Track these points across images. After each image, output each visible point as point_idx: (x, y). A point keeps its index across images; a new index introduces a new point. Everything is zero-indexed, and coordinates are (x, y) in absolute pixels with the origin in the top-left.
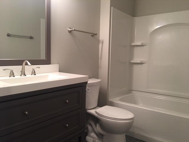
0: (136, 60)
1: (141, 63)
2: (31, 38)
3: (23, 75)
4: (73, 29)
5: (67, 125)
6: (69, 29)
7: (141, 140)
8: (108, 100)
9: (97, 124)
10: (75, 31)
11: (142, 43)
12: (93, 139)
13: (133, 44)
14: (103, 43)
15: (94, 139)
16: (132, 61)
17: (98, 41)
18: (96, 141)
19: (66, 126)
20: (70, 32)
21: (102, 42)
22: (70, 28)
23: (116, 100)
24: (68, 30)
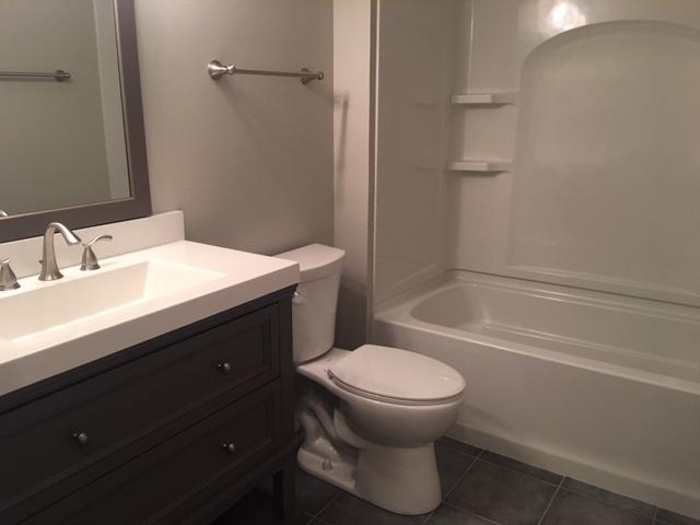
0: (472, 159)
1: (491, 173)
2: (61, 77)
3: (50, 278)
4: (230, 68)
5: (231, 446)
6: (215, 67)
7: (486, 452)
8: (372, 318)
9: (336, 413)
10: (236, 75)
11: (494, 96)
12: (322, 460)
13: (462, 99)
14: (346, 105)
15: (327, 461)
16: (459, 166)
17: (329, 99)
18: (334, 464)
19: (228, 447)
20: (217, 77)
21: (342, 101)
22: (217, 63)
23: (400, 317)
24: (211, 71)
